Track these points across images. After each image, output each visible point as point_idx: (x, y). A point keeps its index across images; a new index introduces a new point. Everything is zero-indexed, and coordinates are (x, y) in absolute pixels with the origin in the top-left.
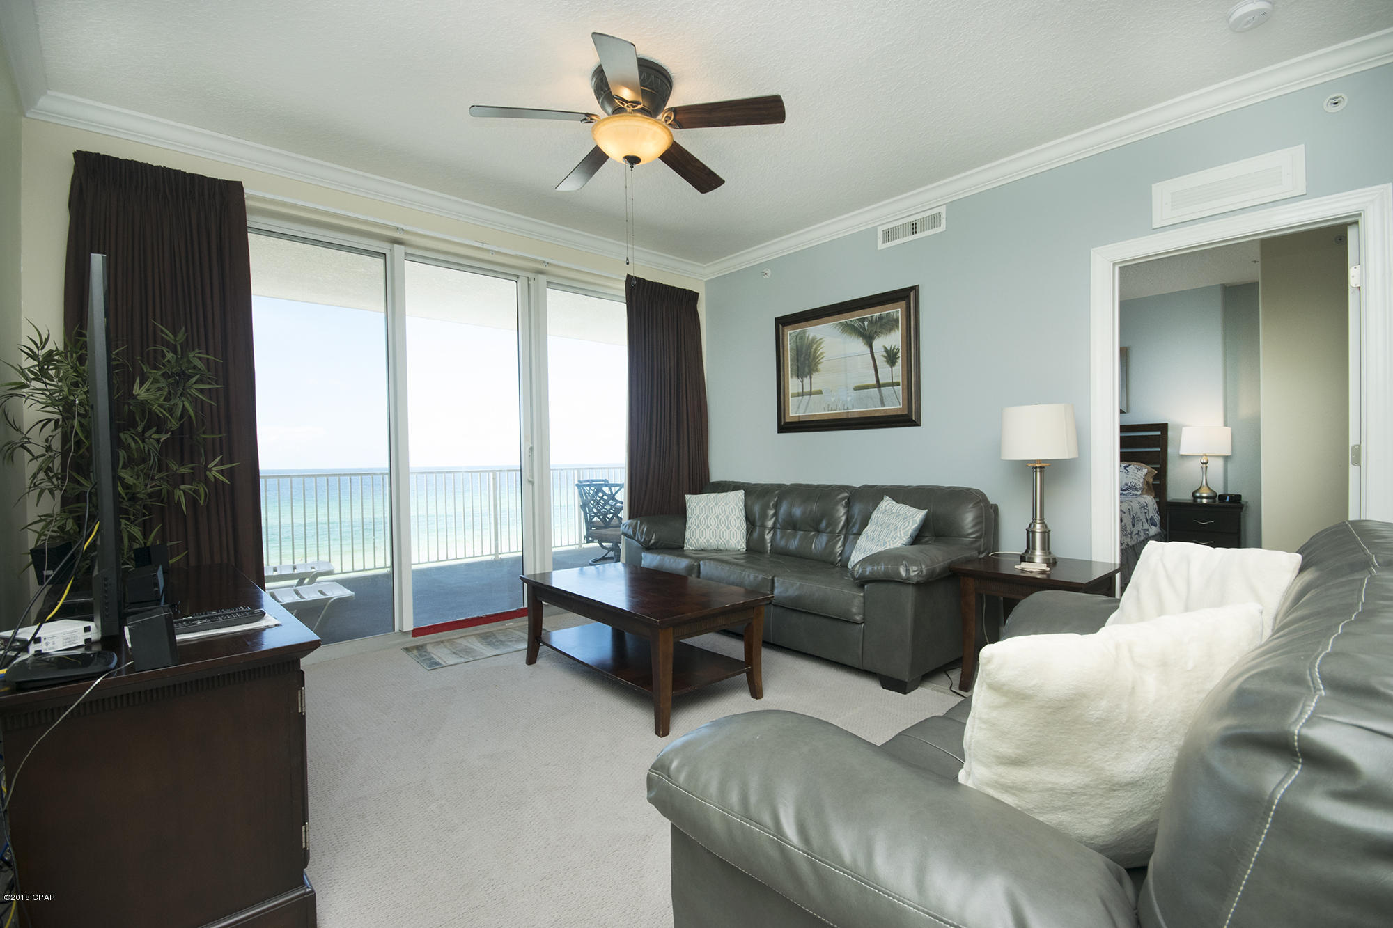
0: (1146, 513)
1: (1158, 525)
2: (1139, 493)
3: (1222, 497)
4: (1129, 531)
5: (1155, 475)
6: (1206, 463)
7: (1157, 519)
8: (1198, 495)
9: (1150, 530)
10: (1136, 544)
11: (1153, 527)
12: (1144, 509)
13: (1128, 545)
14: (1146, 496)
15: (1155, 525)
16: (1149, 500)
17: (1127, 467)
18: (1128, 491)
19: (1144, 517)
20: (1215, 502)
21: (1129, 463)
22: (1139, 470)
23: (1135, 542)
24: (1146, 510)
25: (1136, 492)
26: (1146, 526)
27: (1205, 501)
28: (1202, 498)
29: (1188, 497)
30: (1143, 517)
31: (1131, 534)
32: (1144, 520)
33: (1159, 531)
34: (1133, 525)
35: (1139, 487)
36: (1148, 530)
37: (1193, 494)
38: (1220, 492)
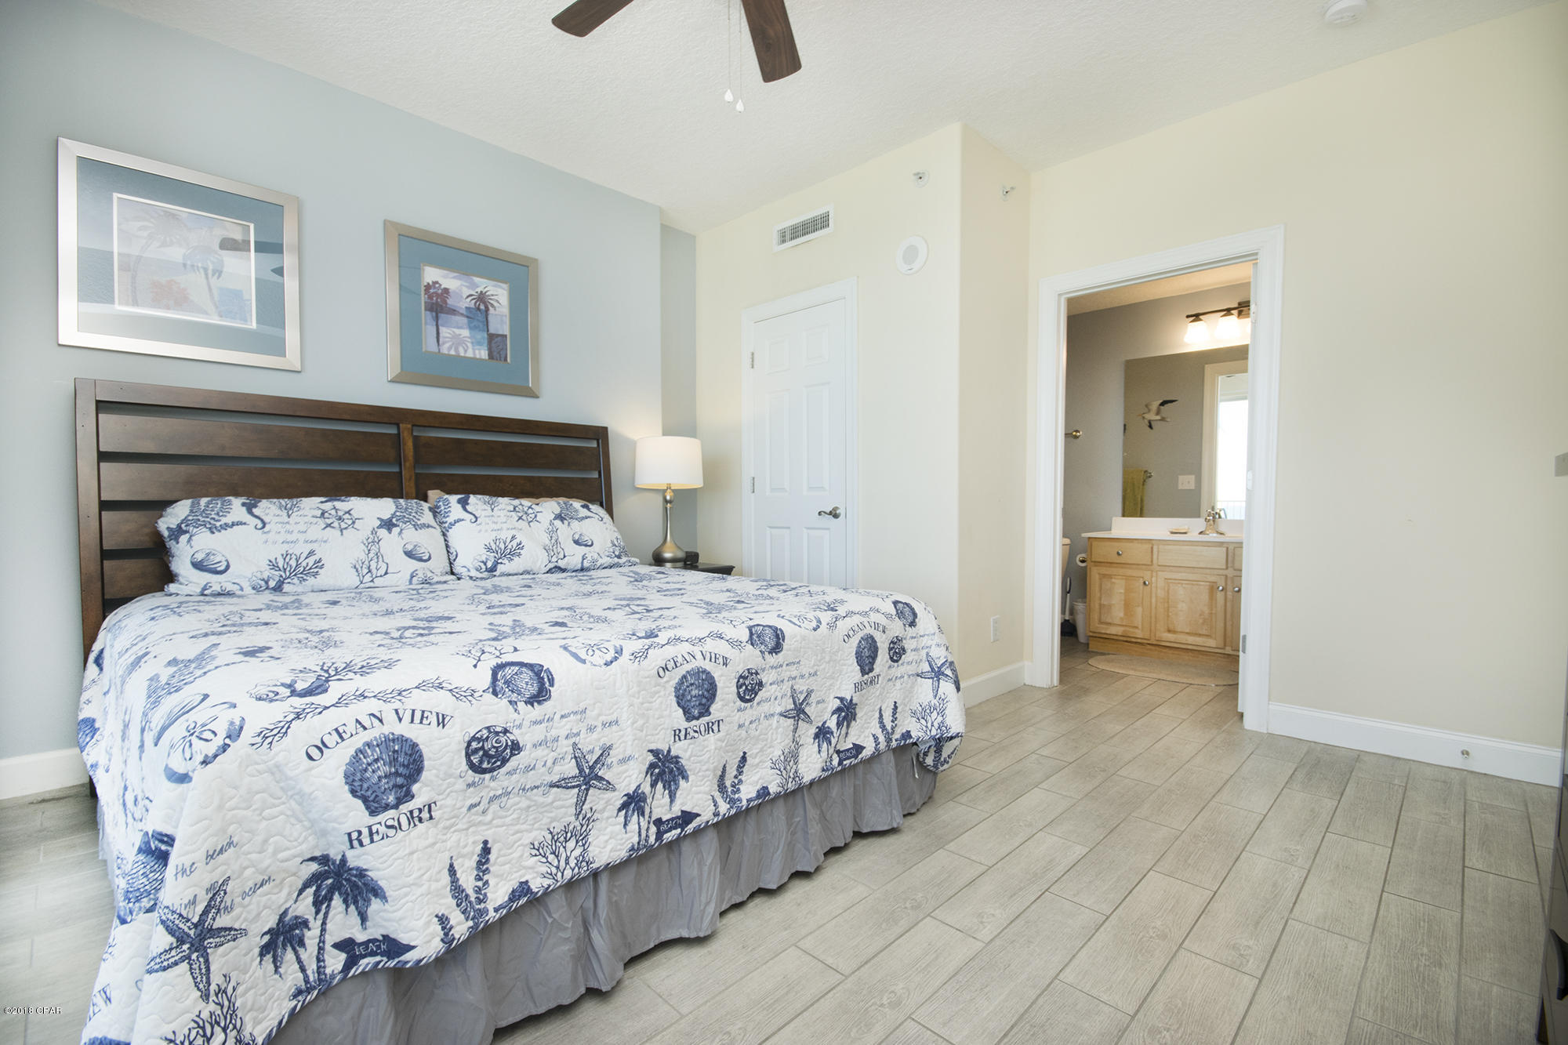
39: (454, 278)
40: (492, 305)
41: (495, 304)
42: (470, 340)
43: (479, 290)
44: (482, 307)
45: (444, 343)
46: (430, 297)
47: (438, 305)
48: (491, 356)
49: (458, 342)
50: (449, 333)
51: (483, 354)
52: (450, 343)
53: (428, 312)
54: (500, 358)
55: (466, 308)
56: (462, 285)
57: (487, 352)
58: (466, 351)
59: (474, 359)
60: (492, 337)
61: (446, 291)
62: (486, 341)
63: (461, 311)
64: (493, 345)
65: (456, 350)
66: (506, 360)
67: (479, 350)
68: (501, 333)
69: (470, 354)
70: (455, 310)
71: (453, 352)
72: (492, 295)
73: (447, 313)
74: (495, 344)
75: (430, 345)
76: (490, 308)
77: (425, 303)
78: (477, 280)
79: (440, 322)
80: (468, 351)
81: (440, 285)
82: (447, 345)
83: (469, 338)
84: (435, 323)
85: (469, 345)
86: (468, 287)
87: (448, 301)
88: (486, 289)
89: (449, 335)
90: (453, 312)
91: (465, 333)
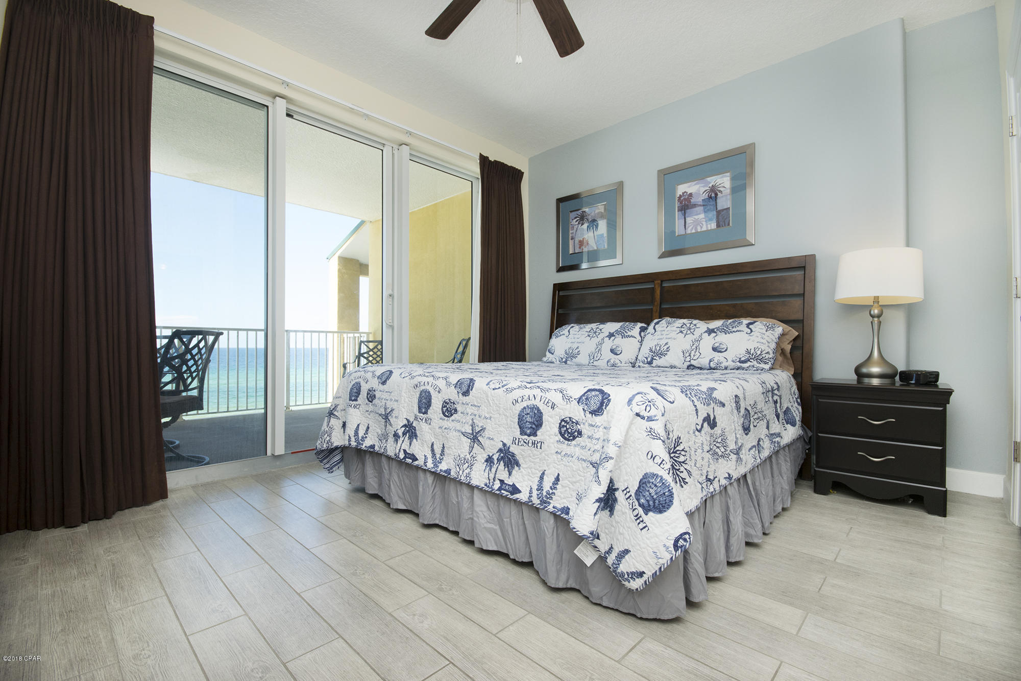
0: (776, 402)
1: (798, 423)
2: (767, 367)
3: (906, 376)
4: (732, 446)
5: (795, 340)
6: (879, 316)
7: (797, 412)
8: (864, 370)
9: (783, 434)
10: (752, 471)
11: (789, 426)
12: (773, 394)
13: (729, 477)
14: (778, 372)
15: (793, 424)
16: (784, 377)
17: (751, 324)
18: (749, 364)
19: (772, 410)
20: (894, 383)
21: (755, 319)
22: (768, 328)
23: (749, 466)
24: (775, 398)
25: (762, 365)
26: (776, 427)
27: (875, 382)
28: (870, 376)
29: (847, 376)
30: (769, 412)
31: (737, 452)
32: (771, 416)
33: (801, 432)
34: (746, 430)
35: (767, 356)
36: (779, 435)
37: (857, 371)
38: (901, 368)
39: (695, 184)
40: (720, 192)
41: (721, 189)
42: (704, 220)
43: (711, 185)
44: (713, 195)
45: (689, 227)
46: (681, 203)
47: (686, 205)
48: (718, 226)
49: (697, 222)
50: (692, 220)
51: (713, 225)
52: (692, 226)
53: (680, 212)
54: (725, 224)
55: (703, 200)
56: (700, 187)
57: (716, 224)
58: (701, 227)
59: (707, 231)
60: (719, 213)
61: (691, 195)
62: (715, 217)
63: (699, 204)
64: (720, 217)
65: (696, 229)
66: (729, 225)
67: (710, 224)
68: (725, 207)
69: (704, 229)
70: (695, 205)
71: (694, 231)
72: (720, 184)
73: (691, 208)
74: (722, 218)
75: (679, 230)
76: (719, 193)
77: (678, 207)
78: (709, 179)
79: (686, 215)
80: (703, 227)
81: (687, 193)
82: (690, 228)
83: (704, 218)
84: (683, 217)
85: (704, 223)
86: (703, 187)
87: (692, 200)
88: (716, 182)
89: (692, 221)
90: (695, 206)
91: (702, 216)
